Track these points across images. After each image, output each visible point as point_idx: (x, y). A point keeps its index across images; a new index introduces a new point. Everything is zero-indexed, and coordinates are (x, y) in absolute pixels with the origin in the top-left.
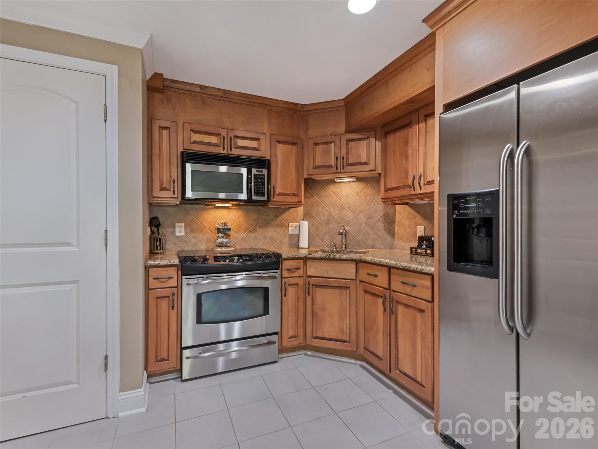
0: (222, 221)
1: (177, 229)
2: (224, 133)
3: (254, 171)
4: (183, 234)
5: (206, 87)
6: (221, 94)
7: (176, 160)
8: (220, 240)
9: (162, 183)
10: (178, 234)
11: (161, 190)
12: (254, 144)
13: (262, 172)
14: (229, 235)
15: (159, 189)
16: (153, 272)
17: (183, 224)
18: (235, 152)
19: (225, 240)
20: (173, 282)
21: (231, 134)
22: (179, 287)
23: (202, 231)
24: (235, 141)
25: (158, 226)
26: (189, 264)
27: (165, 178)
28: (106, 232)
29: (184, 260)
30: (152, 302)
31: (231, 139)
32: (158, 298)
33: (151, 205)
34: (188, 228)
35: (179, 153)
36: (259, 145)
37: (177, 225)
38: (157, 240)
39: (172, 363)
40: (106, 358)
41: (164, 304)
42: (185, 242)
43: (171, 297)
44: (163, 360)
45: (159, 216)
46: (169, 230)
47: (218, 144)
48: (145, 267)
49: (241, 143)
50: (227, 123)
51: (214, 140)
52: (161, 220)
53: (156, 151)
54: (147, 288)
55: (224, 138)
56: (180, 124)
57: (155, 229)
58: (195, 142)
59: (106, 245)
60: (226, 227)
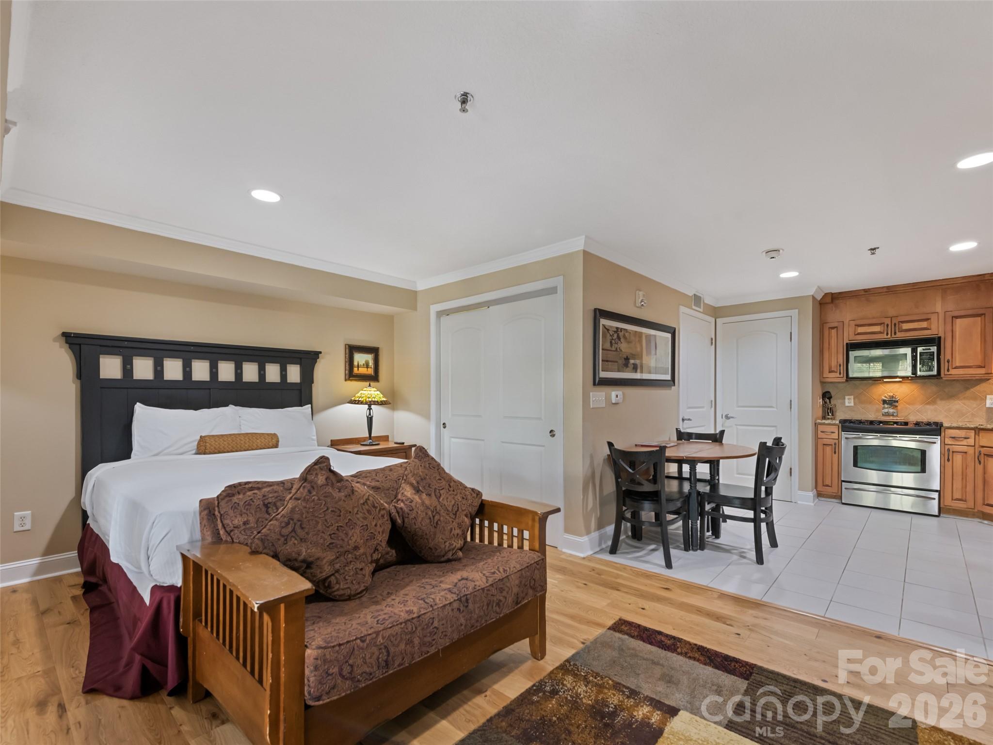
0: (889, 394)
1: (847, 401)
2: (888, 321)
3: (920, 350)
4: (852, 404)
5: (869, 289)
6: (885, 290)
7: (842, 350)
8: (886, 410)
9: (830, 367)
10: (847, 404)
11: (829, 372)
12: (924, 324)
13: (930, 349)
14: (896, 406)
15: (828, 371)
16: (821, 428)
17: (852, 397)
18: (900, 336)
19: (891, 411)
20: (835, 436)
21: (895, 321)
22: (839, 439)
23: (870, 403)
24: (900, 326)
25: (830, 398)
26: (847, 424)
27: (834, 363)
28: (791, 401)
29: (843, 422)
30: (820, 447)
31: (895, 325)
32: (824, 444)
33: (823, 383)
34: (856, 400)
35: (845, 344)
36: (930, 324)
37: (847, 397)
38: (828, 408)
39: (833, 490)
40: (791, 469)
41: (828, 450)
42: (854, 411)
43: (833, 445)
44: (827, 486)
45: (831, 391)
46: (839, 401)
47: (882, 331)
48: (815, 424)
49: (905, 326)
50: (892, 312)
51: (877, 329)
52: (833, 394)
53: (826, 345)
54: (816, 438)
55: (888, 325)
56: (846, 323)
57: (828, 401)
58: (859, 334)
59: (791, 408)
60: (894, 399)
